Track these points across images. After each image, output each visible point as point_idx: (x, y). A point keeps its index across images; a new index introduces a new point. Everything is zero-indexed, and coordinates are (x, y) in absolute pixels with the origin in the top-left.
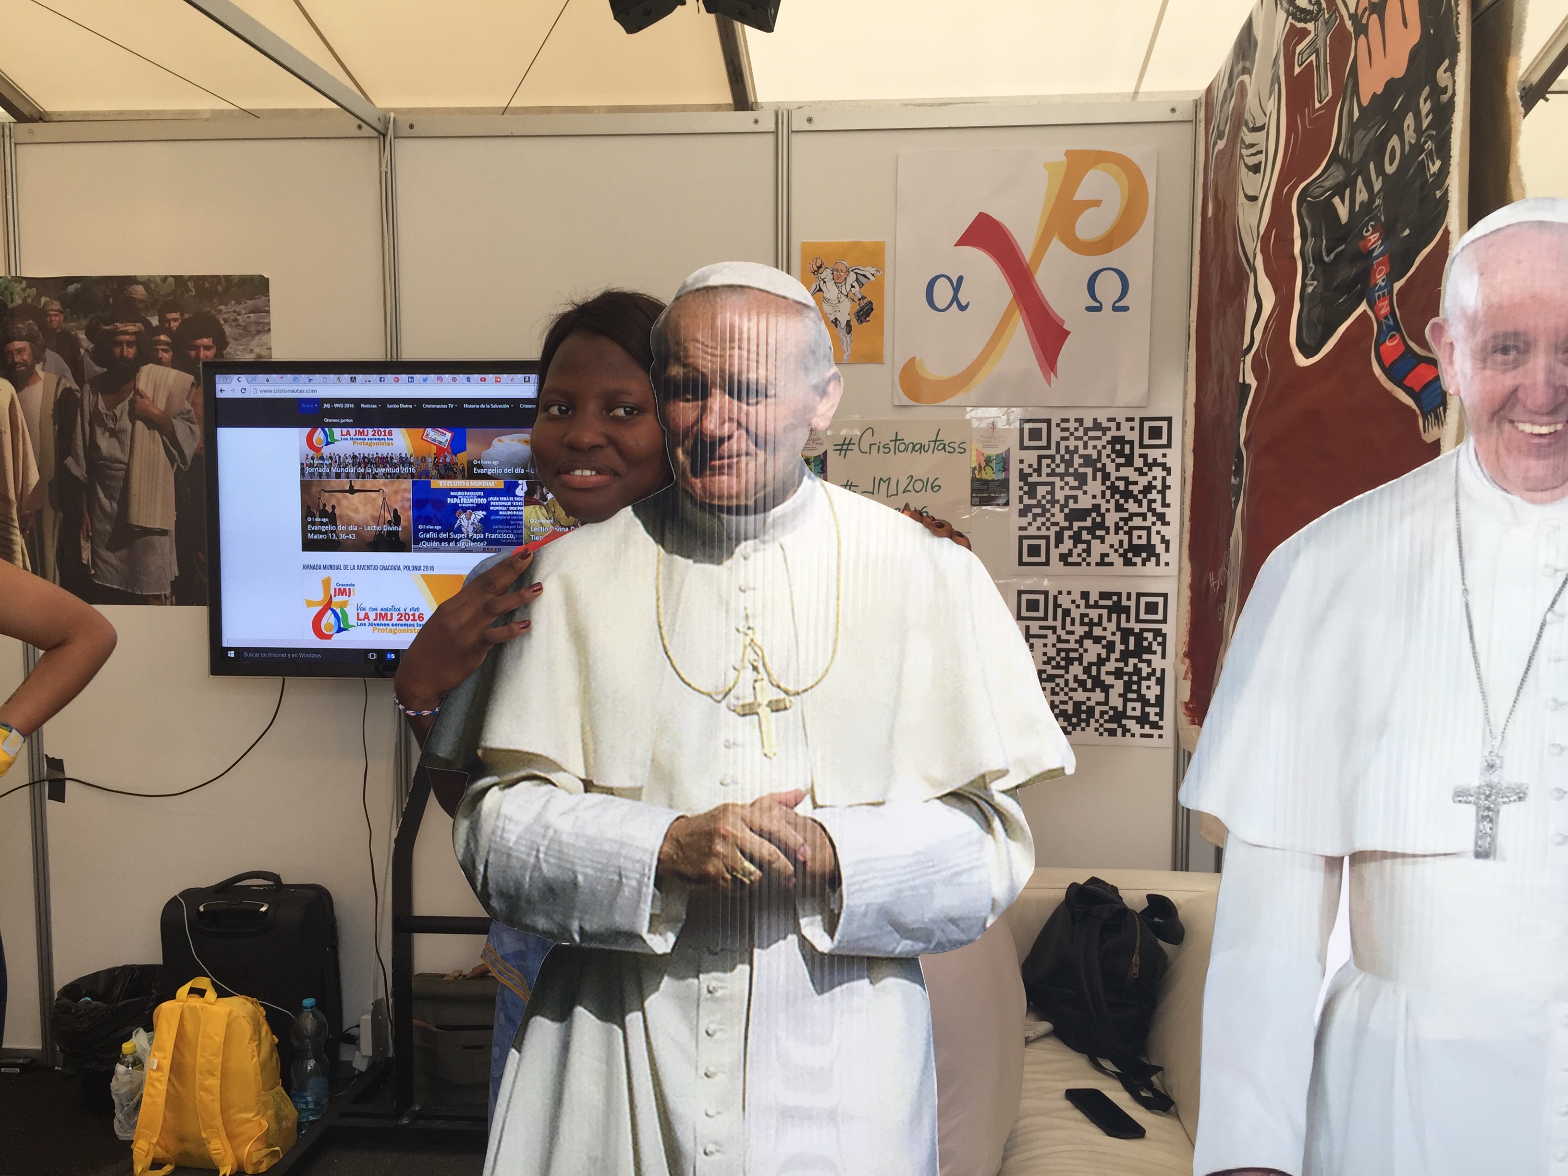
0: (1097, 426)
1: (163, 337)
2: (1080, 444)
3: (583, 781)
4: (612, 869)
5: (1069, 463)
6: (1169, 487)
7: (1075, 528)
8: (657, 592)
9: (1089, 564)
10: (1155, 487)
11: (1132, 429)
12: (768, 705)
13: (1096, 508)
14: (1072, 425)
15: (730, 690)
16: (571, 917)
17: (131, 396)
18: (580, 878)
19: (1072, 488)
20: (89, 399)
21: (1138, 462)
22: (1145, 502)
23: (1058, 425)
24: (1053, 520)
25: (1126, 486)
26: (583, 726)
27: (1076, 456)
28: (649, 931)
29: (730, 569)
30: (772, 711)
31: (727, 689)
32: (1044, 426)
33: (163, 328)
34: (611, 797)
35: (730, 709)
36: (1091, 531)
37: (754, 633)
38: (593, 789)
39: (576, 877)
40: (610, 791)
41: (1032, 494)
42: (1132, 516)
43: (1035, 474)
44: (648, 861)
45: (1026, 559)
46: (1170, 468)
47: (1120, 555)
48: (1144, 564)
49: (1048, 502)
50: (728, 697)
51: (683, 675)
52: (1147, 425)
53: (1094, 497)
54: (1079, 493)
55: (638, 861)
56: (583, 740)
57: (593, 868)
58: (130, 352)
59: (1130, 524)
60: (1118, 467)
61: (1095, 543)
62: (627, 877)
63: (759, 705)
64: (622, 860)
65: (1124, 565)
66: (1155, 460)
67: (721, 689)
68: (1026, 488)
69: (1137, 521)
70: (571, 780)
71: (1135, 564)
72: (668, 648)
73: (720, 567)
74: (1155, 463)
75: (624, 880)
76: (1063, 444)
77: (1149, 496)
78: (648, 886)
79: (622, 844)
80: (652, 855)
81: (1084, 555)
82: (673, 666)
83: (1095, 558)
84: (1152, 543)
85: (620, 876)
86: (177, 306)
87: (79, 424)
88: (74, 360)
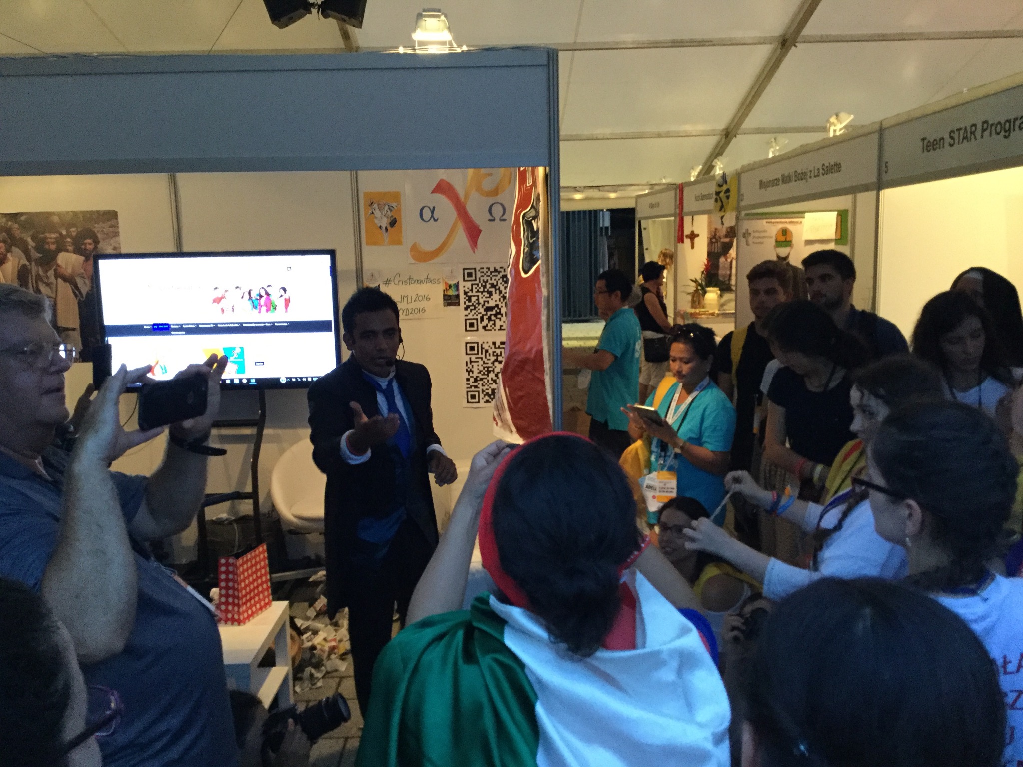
0: (495, 270)
1: (69, 240)
7: (488, 315)
9: (495, 330)
13: (497, 306)
14: (485, 270)
17: (55, 267)
19: (486, 297)
20: (35, 269)
23: (479, 270)
24: (479, 311)
27: (487, 284)
32: (473, 271)
33: (69, 235)
36: (495, 315)
41: (469, 300)
43: (470, 292)
45: (468, 328)
49: (476, 303)
53: (496, 301)
54: (489, 299)
58: (53, 247)
61: (497, 321)
68: (467, 298)
76: (482, 279)
81: (493, 326)
86: (74, 225)
87: (30, 281)
88: (26, 252)
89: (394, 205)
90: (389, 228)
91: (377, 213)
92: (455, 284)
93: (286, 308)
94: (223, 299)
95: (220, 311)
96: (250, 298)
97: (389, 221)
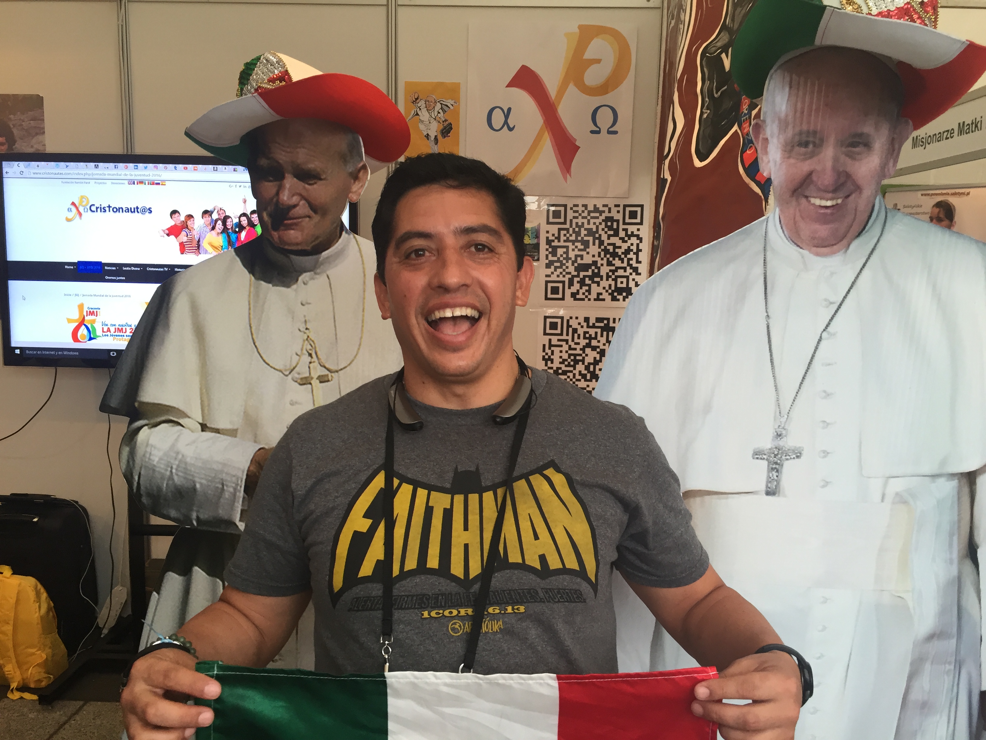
0: (596, 210)
2: (585, 221)
3: (200, 424)
4: (217, 480)
5: (578, 234)
6: (641, 250)
7: (581, 276)
8: (249, 304)
9: (589, 300)
10: (632, 250)
11: (618, 212)
12: (317, 379)
13: (595, 263)
14: (580, 209)
15: (294, 368)
16: (192, 510)
18: (198, 486)
19: (580, 250)
21: (622, 234)
22: (626, 260)
23: (571, 209)
24: (567, 270)
25: (614, 250)
26: (201, 389)
27: (582, 229)
28: (240, 520)
29: (296, 290)
30: (321, 382)
31: (292, 368)
32: (562, 209)
34: (218, 435)
35: (294, 380)
36: (591, 278)
37: (310, 332)
38: (207, 429)
39: (195, 485)
40: (217, 431)
41: (554, 253)
42: (617, 268)
43: (556, 241)
44: (241, 476)
45: (549, 296)
46: (642, 238)
47: (609, 294)
48: (624, 300)
49: (564, 259)
50: (293, 372)
51: (265, 358)
52: (628, 209)
53: (594, 256)
54: (584, 253)
55: (234, 476)
56: (201, 398)
57: (206, 480)
59: (616, 274)
60: (609, 237)
61: (594, 286)
62: (227, 486)
63: (312, 378)
64: (224, 475)
65: (612, 300)
66: (632, 232)
67: (288, 367)
68: (550, 250)
69: (621, 272)
70: (192, 423)
71: (618, 300)
72: (256, 340)
73: (289, 289)
74: (633, 235)
75: (225, 487)
76: (574, 221)
77: (628, 256)
78: (240, 491)
79: (224, 465)
80: (243, 472)
81: (587, 294)
82: (259, 353)
83: (593, 295)
84: (630, 286)
85: (223, 485)
92: (533, 228)
95: (179, 247)
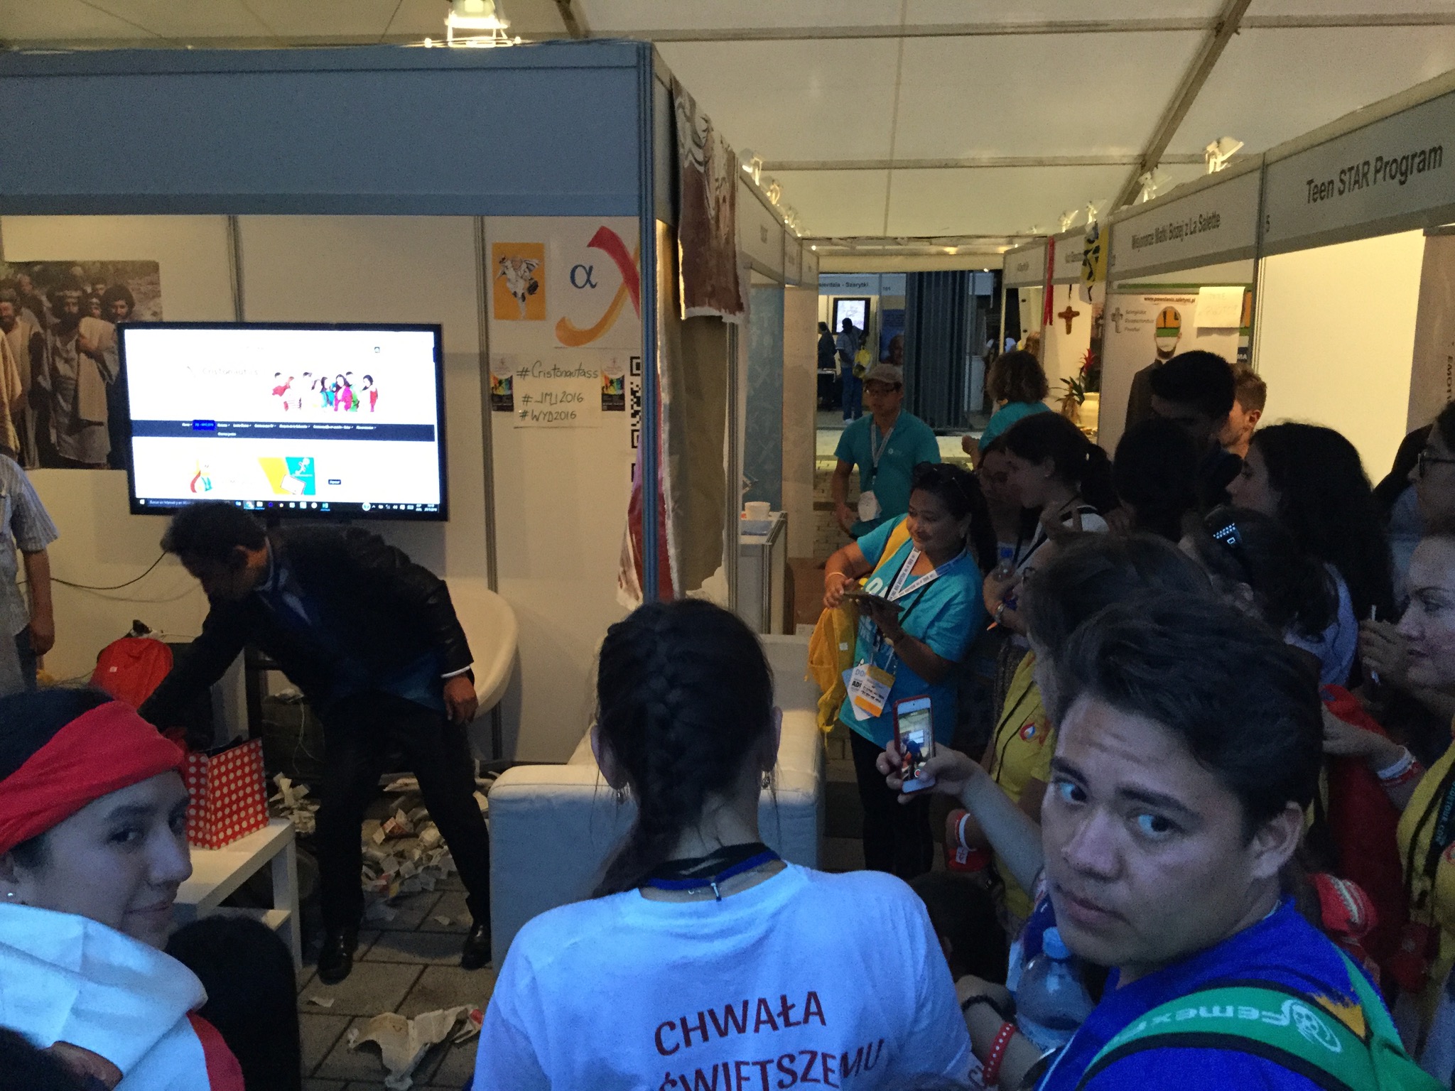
1: (95, 300)
17: (76, 337)
20: (49, 338)
33: (95, 293)
58: (75, 309)
68: (635, 400)
86: (102, 280)
87: (45, 355)
88: (40, 314)
89: (534, 262)
90: (527, 295)
91: (511, 273)
92: (618, 380)
93: (373, 407)
94: (287, 391)
95: (283, 406)
96: (324, 389)
97: (528, 285)
